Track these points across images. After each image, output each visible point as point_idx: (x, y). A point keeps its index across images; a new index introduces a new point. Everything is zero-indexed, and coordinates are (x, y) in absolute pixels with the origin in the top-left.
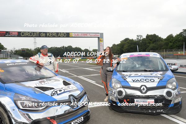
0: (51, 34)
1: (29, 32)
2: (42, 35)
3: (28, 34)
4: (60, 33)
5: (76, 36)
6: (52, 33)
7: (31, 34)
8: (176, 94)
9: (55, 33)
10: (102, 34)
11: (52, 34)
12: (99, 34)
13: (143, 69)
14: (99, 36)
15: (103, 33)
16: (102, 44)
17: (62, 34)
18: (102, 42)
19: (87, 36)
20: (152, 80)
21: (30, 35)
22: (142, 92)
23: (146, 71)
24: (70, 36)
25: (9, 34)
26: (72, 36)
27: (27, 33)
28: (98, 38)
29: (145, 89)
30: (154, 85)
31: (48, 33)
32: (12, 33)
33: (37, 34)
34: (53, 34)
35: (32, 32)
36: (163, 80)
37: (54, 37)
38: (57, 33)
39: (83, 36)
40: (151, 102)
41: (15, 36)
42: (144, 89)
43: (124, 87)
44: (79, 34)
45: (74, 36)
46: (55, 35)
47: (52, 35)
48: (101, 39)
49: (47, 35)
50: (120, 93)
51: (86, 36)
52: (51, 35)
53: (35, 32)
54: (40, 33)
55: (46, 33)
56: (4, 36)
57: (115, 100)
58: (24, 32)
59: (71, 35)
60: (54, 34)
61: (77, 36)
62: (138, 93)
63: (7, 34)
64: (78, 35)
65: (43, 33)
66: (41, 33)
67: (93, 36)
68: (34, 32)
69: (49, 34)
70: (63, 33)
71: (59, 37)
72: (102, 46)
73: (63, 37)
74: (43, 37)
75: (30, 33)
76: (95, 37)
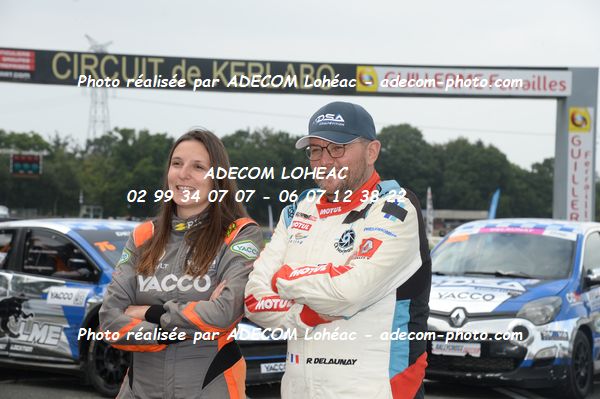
0: (238, 69)
4: (297, 65)
5: (397, 89)
6: (244, 66)
8: (542, 335)
9: (264, 63)
12: (567, 77)
14: (567, 93)
15: (595, 71)
16: (586, 146)
17: (307, 71)
18: (584, 136)
20: (487, 298)
24: (359, 88)
26: (371, 89)
28: (561, 99)
29: (462, 316)
31: (220, 62)
36: (517, 299)
37: (256, 89)
39: (450, 90)
40: (474, 350)
41: (17, 75)
42: (458, 316)
44: (420, 70)
48: (580, 113)
53: (140, 57)
54: (169, 62)
55: (205, 65)
60: (256, 70)
65: (191, 62)
66: (177, 61)
68: (131, 58)
70: (316, 65)
71: (291, 90)
72: (581, 161)
74: (188, 87)
75: (109, 63)
76: (537, 93)
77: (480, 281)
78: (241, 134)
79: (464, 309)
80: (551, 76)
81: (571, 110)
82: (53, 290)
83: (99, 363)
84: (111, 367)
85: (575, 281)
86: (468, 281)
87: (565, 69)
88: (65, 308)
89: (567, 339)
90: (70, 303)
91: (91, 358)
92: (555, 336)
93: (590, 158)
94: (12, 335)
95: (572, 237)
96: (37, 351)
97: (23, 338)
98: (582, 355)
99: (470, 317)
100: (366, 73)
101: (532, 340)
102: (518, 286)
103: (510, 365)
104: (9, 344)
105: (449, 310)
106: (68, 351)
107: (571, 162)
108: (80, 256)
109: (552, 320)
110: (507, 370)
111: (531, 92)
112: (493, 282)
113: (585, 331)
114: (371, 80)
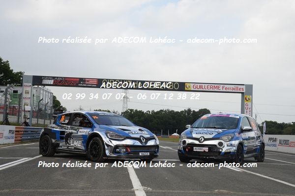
0: (152, 84)
1: (115, 80)
2: (136, 86)
8: (227, 145)
10: (250, 88)
12: (244, 87)
13: (213, 127)
14: (244, 91)
15: (251, 86)
16: (250, 106)
17: (171, 84)
19: (218, 90)
20: (211, 134)
22: (200, 142)
23: (215, 128)
24: (186, 89)
25: (84, 83)
27: (112, 82)
28: (242, 93)
30: (211, 136)
32: (88, 81)
35: (120, 80)
36: (220, 134)
39: (211, 90)
40: (206, 149)
41: (93, 86)
43: (188, 138)
44: (203, 84)
45: (192, 89)
48: (248, 97)
50: (184, 142)
51: (216, 90)
52: (152, 86)
53: (126, 80)
55: (143, 82)
56: (77, 86)
57: (180, 149)
58: (107, 80)
61: (200, 90)
62: (197, 142)
63: (82, 83)
64: (201, 87)
65: (139, 81)
66: (135, 81)
67: (231, 91)
68: (123, 80)
70: (174, 83)
71: (166, 89)
73: (174, 90)
74: (138, 89)
76: (236, 91)
77: (209, 129)
78: (161, 111)
79: (203, 137)
80: (239, 86)
81: (245, 96)
82: (80, 130)
83: (91, 151)
84: (94, 153)
85: (238, 130)
86: (205, 129)
87: (243, 85)
88: (83, 135)
89: (235, 146)
90: (84, 134)
91: (89, 150)
92: (231, 145)
93: (251, 110)
94: (69, 144)
95: (238, 117)
96: (75, 148)
97: (72, 145)
98: (240, 152)
99: (206, 140)
100: (188, 85)
101: (224, 146)
102: (220, 130)
103: (217, 154)
104: (68, 146)
105: (199, 137)
106: (84, 149)
107: (245, 110)
108: (88, 120)
109: (230, 141)
110: (217, 156)
111: (234, 91)
112: (213, 130)
113: (241, 144)
114: (189, 87)
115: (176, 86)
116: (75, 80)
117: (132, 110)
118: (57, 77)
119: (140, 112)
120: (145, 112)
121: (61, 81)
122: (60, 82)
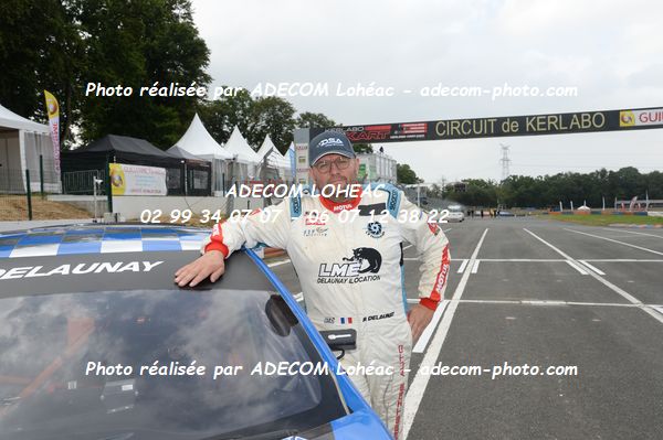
0: (541, 120)
1: (461, 121)
2: (506, 127)
3: (460, 129)
4: (579, 115)
5: (649, 123)
6: (545, 118)
7: (467, 127)
9: (558, 115)
11: (546, 120)
17: (586, 117)
21: (466, 130)
24: (622, 124)
25: (400, 132)
26: (630, 124)
27: (455, 125)
31: (530, 117)
32: (408, 129)
33: (489, 124)
34: (549, 123)
35: (471, 120)
37: (553, 131)
38: (567, 118)
45: (638, 123)
46: (558, 124)
47: (546, 126)
49: (523, 126)
52: (541, 126)
53: (483, 119)
54: (500, 120)
55: (521, 120)
56: (387, 140)
58: (445, 122)
59: (626, 120)
60: (553, 120)
61: (656, 123)
63: (396, 132)
64: (659, 117)
65: (512, 119)
66: (505, 119)
68: (478, 120)
69: (535, 123)
70: (592, 114)
71: (575, 130)
73: (593, 129)
74: (511, 134)
75: (466, 124)
78: (560, 174)
114: (630, 118)
115: (598, 120)
116: (383, 128)
117: (515, 177)
118: (351, 127)
119: (528, 178)
120: (535, 177)
121: (359, 133)
122: (356, 136)
